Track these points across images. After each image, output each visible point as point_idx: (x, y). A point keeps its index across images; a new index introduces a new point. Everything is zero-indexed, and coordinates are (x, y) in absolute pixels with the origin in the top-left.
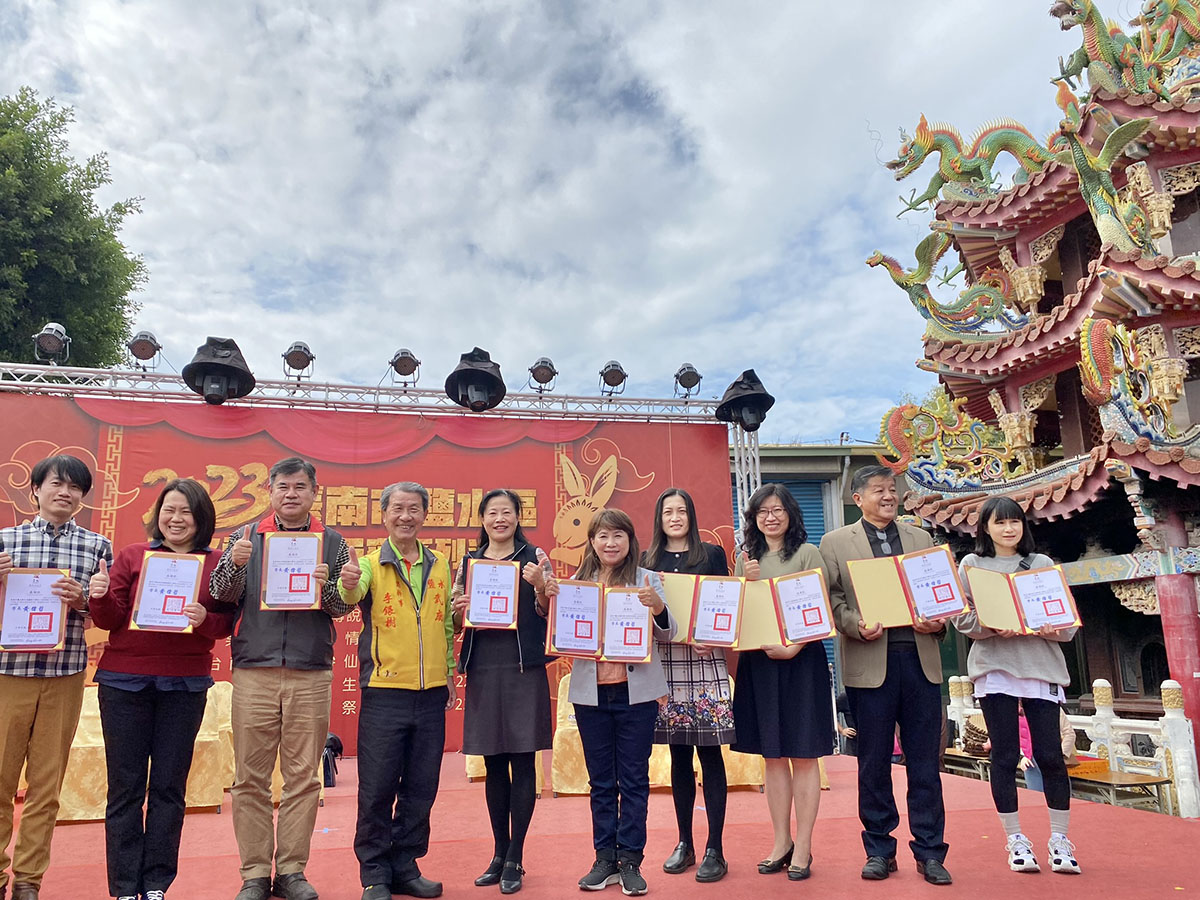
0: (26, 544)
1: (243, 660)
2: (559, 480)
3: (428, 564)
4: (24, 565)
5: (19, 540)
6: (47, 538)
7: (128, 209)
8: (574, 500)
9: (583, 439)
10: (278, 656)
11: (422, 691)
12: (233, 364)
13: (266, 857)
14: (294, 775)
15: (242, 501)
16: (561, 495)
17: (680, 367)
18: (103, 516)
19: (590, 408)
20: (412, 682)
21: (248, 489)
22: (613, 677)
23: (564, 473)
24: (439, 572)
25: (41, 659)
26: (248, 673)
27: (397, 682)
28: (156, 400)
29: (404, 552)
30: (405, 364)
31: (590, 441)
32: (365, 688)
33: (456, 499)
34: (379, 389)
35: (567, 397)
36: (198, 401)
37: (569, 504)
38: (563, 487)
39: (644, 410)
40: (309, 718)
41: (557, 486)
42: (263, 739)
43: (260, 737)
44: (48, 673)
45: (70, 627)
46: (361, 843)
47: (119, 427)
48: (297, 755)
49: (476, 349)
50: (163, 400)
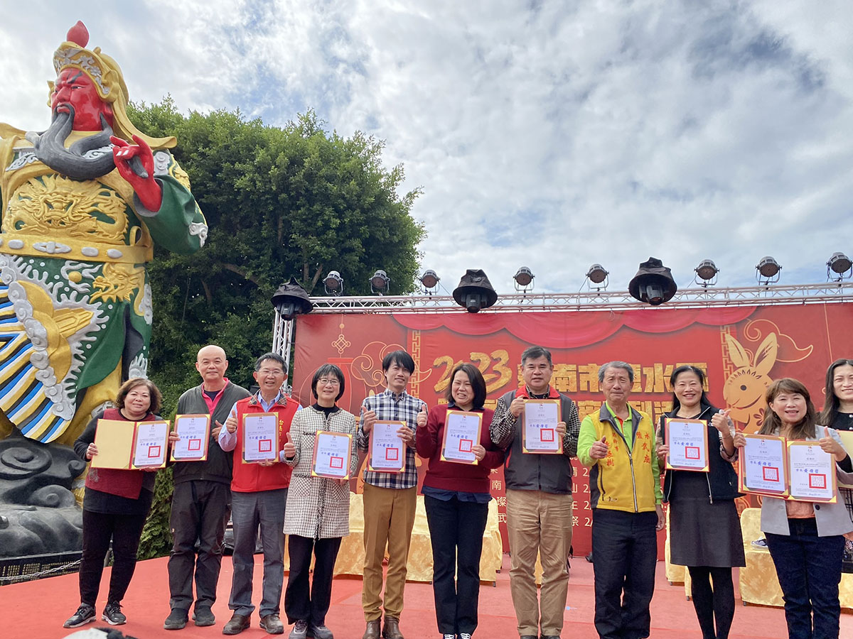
0: (382, 406)
1: (512, 484)
2: (725, 354)
3: (636, 421)
4: (381, 418)
5: (378, 403)
6: (393, 402)
7: (416, 195)
8: (740, 370)
9: (745, 321)
10: (535, 483)
11: (637, 514)
12: (483, 286)
13: (534, 621)
14: (550, 566)
15: (493, 376)
16: (728, 366)
17: (832, 256)
18: (412, 387)
19: (748, 296)
20: (629, 506)
21: (496, 367)
22: (803, 513)
23: (730, 349)
24: (646, 427)
25: (393, 478)
26: (517, 493)
27: (618, 506)
28: (438, 312)
29: (618, 411)
30: (598, 275)
31: (751, 322)
32: (594, 509)
33: (642, 372)
34: (579, 294)
35: (728, 289)
36: (463, 311)
37: (736, 373)
38: (730, 360)
39: (798, 294)
40: (558, 527)
41: (724, 359)
42: (529, 540)
43: (526, 537)
44: (397, 486)
45: (407, 457)
46: (599, 621)
47: (418, 331)
48: (552, 553)
49: (651, 258)
50: (442, 312)
